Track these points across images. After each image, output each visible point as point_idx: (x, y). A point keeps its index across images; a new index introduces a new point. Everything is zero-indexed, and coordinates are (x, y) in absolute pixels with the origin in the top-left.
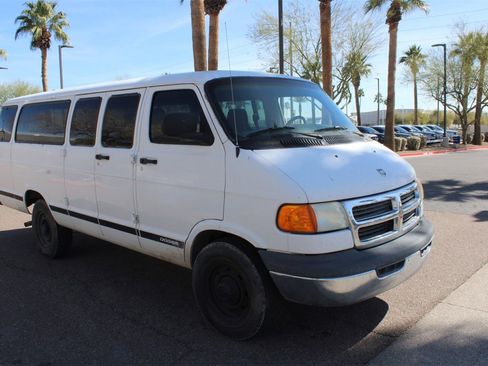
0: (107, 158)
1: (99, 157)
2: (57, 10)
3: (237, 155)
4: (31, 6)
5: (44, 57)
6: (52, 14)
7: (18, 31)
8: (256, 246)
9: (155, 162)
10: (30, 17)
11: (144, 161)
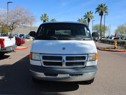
2: (106, 6)
4: (99, 5)
5: (101, 18)
6: (104, 7)
7: (96, 12)
10: (99, 8)
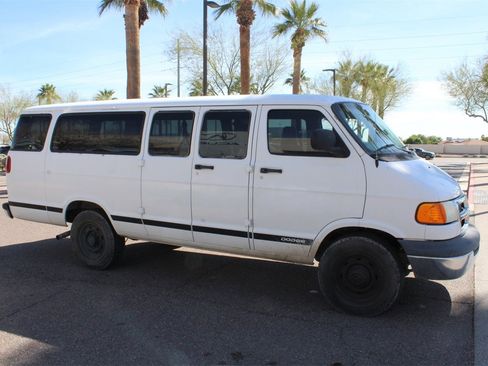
0: (212, 168)
1: (198, 167)
3: (377, 165)
8: (396, 236)
9: (280, 171)
11: (264, 171)
